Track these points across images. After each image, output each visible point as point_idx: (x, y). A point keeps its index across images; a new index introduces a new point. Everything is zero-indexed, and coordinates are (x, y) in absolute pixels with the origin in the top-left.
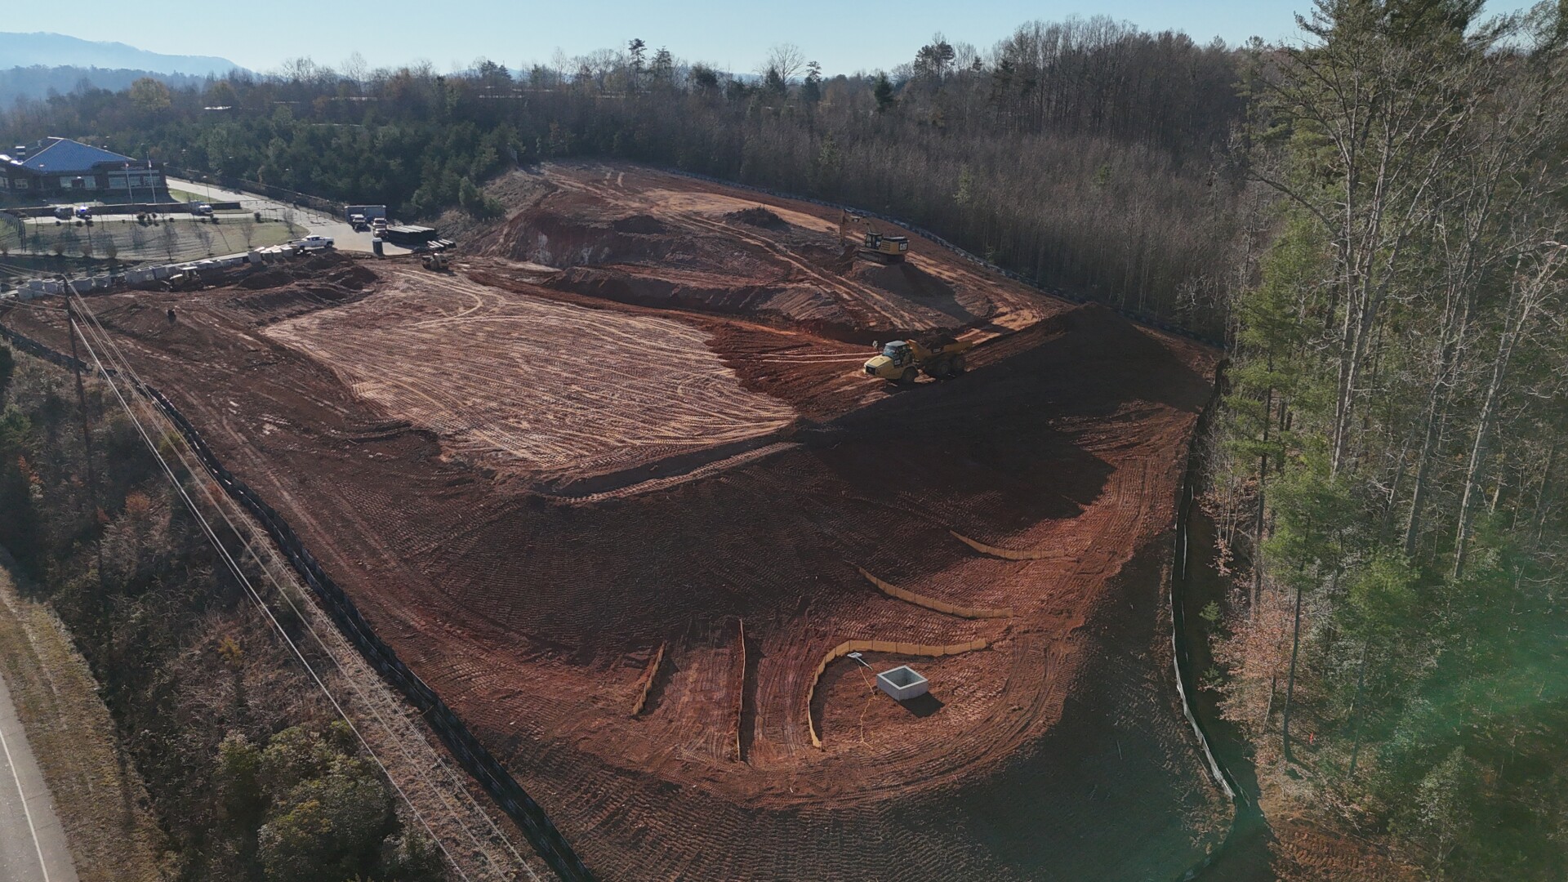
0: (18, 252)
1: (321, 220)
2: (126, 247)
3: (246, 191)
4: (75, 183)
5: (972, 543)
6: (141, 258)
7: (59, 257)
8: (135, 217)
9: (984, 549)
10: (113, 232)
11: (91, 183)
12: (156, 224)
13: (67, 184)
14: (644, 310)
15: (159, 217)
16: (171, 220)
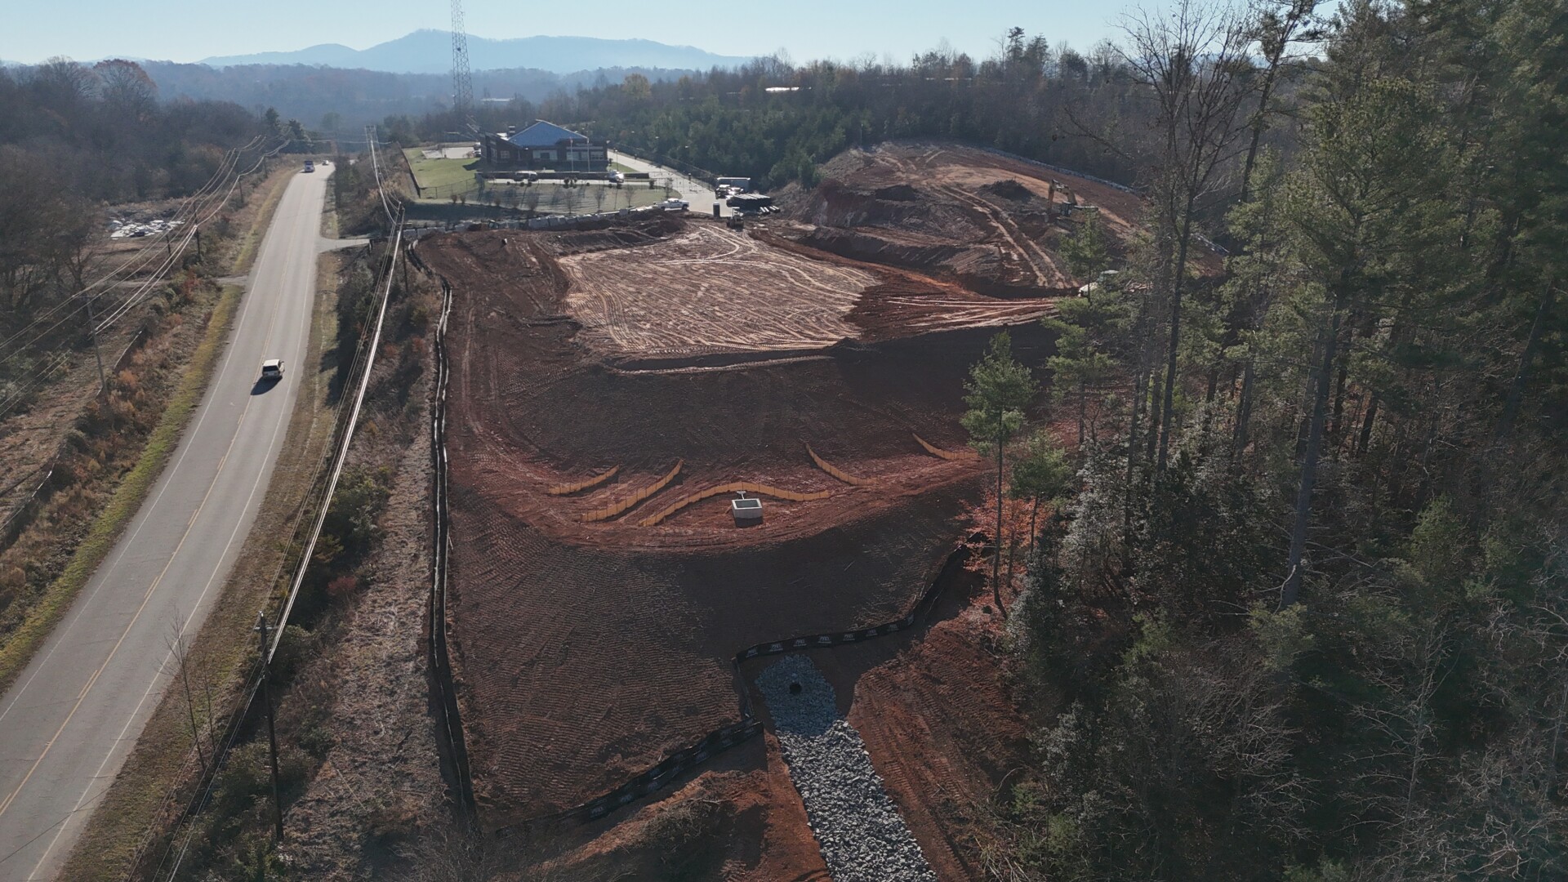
0: (474, 202)
1: (699, 188)
2: (546, 203)
3: (666, 165)
4: (542, 155)
5: (925, 444)
6: (553, 211)
7: (498, 207)
8: (562, 182)
9: (931, 449)
10: (541, 192)
11: (554, 156)
12: (575, 187)
13: (536, 155)
14: (850, 262)
15: (579, 182)
16: (588, 184)
